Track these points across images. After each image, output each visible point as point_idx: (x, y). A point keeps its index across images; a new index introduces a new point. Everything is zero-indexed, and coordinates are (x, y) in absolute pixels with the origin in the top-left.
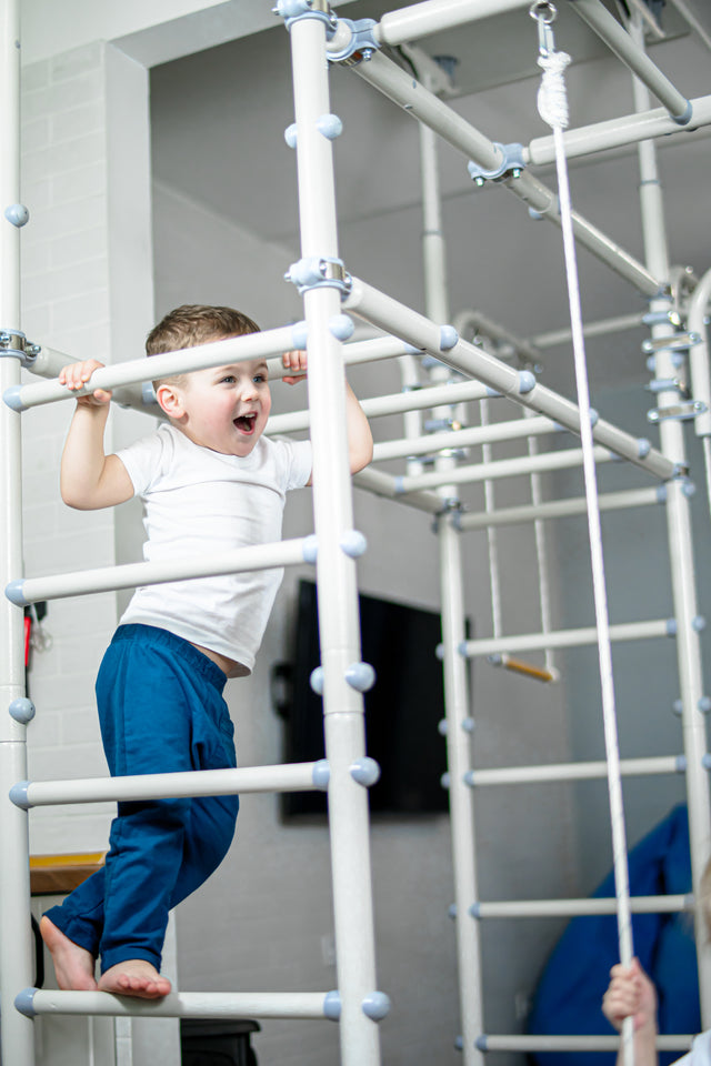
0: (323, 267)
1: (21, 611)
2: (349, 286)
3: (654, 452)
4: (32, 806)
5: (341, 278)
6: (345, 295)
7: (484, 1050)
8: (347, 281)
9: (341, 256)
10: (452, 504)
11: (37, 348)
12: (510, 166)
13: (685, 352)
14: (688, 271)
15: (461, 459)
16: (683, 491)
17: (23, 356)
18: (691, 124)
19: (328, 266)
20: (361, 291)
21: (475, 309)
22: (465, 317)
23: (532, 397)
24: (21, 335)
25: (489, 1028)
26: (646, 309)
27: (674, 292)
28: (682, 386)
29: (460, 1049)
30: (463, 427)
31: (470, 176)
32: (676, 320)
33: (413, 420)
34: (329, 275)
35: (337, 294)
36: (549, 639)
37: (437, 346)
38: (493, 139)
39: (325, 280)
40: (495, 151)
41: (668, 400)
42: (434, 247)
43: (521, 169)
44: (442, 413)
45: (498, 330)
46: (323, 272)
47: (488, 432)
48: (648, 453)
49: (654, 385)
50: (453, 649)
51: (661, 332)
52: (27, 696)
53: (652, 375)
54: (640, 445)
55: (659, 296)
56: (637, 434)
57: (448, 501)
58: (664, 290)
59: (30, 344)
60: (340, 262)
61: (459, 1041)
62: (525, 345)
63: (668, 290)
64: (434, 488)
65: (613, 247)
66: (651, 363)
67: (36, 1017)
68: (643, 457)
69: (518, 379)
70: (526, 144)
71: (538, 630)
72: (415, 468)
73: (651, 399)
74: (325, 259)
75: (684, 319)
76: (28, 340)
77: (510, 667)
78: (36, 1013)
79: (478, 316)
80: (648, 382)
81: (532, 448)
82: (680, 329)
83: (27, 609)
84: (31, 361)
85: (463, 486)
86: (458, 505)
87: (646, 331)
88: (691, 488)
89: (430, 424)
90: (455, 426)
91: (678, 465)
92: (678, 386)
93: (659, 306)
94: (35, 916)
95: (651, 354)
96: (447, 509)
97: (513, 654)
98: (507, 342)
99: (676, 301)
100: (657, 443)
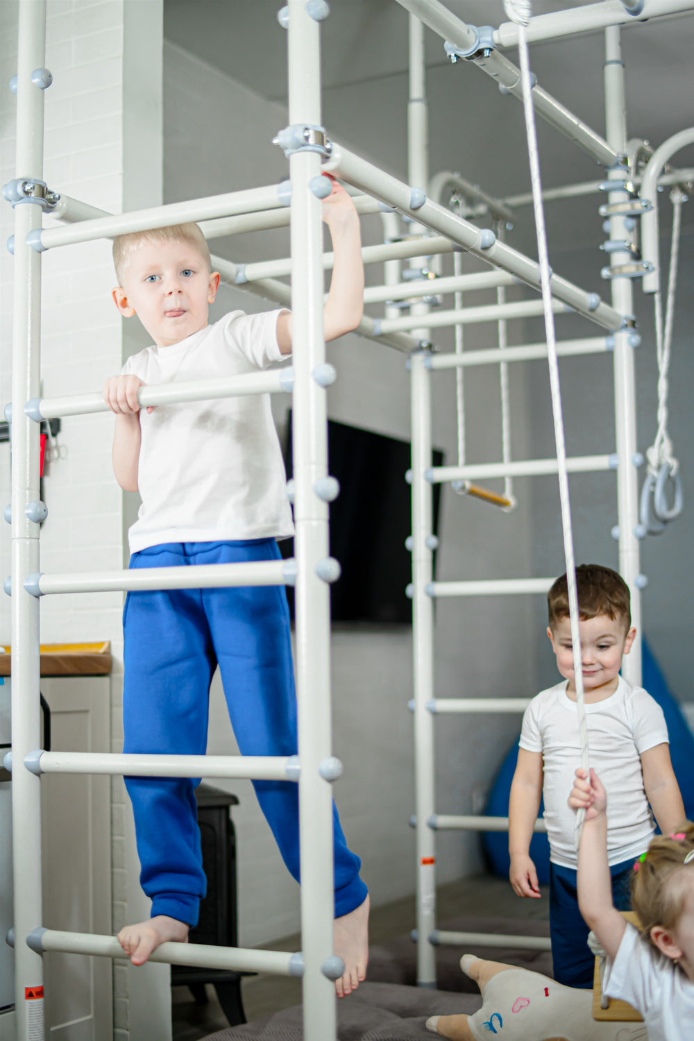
0: (306, 134)
1: (38, 426)
2: (329, 151)
3: (603, 306)
4: (42, 595)
5: (322, 144)
6: (326, 158)
7: (435, 828)
8: (328, 146)
9: (324, 124)
10: (424, 345)
11: (57, 196)
12: (481, 47)
13: (637, 217)
14: (646, 143)
15: (434, 306)
16: (629, 339)
17: (44, 203)
18: (643, 15)
19: (311, 133)
20: (340, 154)
21: (453, 170)
22: (443, 178)
23: (492, 252)
24: (43, 185)
25: (439, 810)
26: (604, 177)
27: (631, 163)
28: (634, 247)
29: (413, 826)
30: (437, 277)
31: (446, 53)
32: (630, 188)
33: (392, 268)
34: (311, 141)
35: (318, 157)
36: (508, 469)
37: (407, 205)
38: (467, 22)
39: (309, 145)
40: (469, 32)
41: (620, 259)
42: (417, 114)
43: (491, 50)
44: (418, 262)
45: (475, 190)
46: (307, 138)
47: (460, 282)
48: (598, 306)
49: (608, 246)
50: (420, 476)
51: (616, 197)
52: (42, 498)
53: (607, 237)
54: (591, 299)
55: (617, 165)
56: (589, 289)
57: (421, 342)
58: (621, 160)
59: (50, 193)
60: (322, 130)
61: (413, 819)
62: (498, 204)
63: (625, 161)
64: (408, 331)
65: (575, 121)
66: (607, 226)
67: (42, 775)
68: (592, 310)
69: (480, 236)
70: (496, 27)
71: (499, 459)
72: (393, 312)
73: (605, 259)
74: (309, 127)
75: (638, 188)
76: (50, 188)
77: (472, 493)
78: (43, 772)
79: (456, 176)
80: (602, 243)
81: (500, 297)
82: (634, 196)
83: (43, 425)
84: (52, 207)
85: (435, 331)
86: (430, 347)
87: (603, 197)
88: (636, 339)
89: (407, 274)
90: (431, 276)
91: (626, 318)
92: (629, 247)
93: (616, 174)
94: (44, 695)
95: (607, 218)
96: (419, 349)
97: (474, 481)
98: (481, 201)
99: (632, 171)
100: (607, 298)
